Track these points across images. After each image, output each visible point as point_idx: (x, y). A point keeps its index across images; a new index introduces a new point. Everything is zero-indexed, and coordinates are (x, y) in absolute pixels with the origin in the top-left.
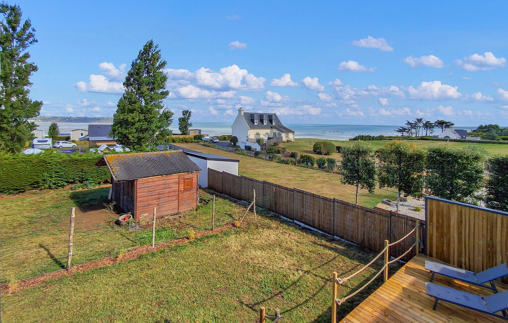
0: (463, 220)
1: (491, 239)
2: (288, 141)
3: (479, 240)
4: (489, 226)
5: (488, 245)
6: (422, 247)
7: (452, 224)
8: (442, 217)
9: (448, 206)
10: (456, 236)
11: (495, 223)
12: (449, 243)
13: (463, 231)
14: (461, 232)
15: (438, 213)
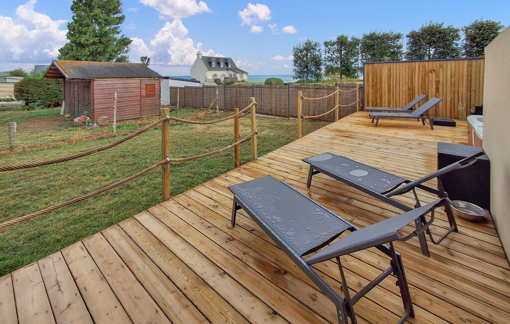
0: (392, 74)
1: (412, 83)
2: (242, 81)
3: (403, 86)
4: (410, 74)
5: (409, 89)
6: (361, 106)
7: (383, 80)
8: (376, 76)
9: (381, 66)
10: (386, 89)
11: (414, 69)
12: (381, 96)
13: (392, 83)
14: (390, 85)
15: (373, 73)
